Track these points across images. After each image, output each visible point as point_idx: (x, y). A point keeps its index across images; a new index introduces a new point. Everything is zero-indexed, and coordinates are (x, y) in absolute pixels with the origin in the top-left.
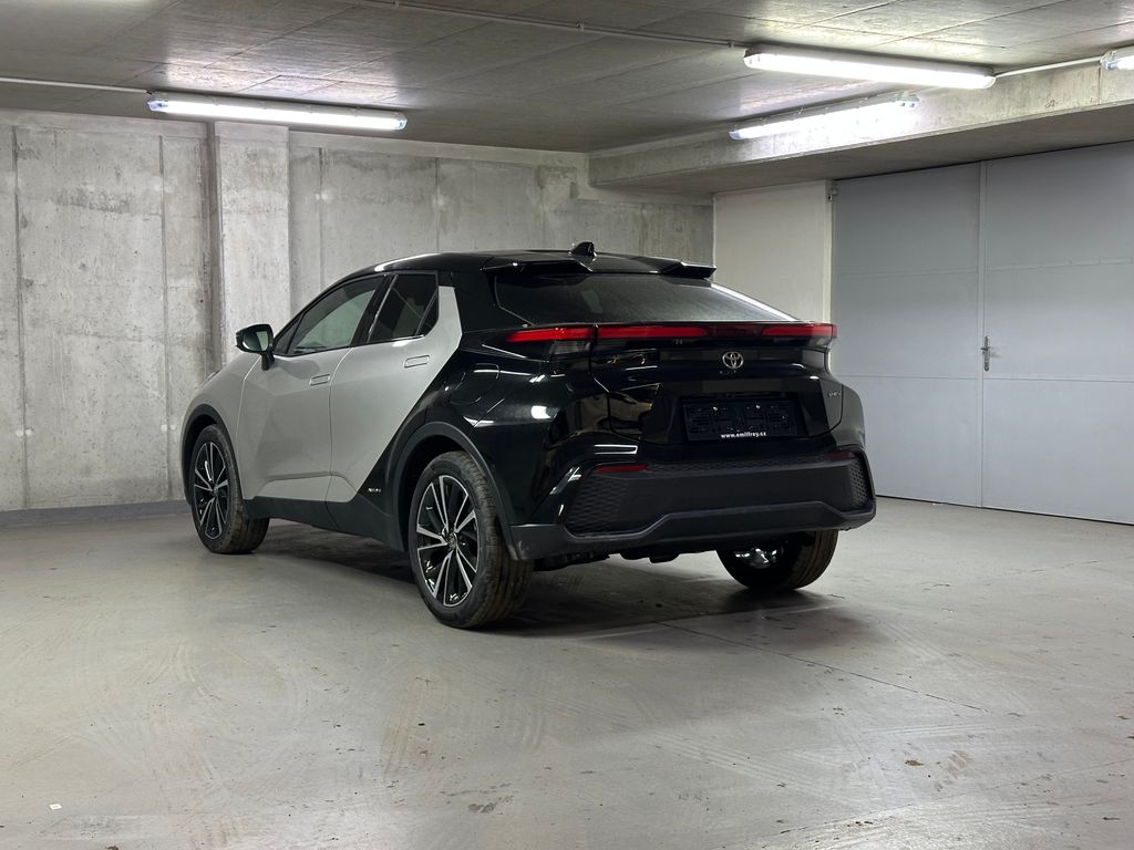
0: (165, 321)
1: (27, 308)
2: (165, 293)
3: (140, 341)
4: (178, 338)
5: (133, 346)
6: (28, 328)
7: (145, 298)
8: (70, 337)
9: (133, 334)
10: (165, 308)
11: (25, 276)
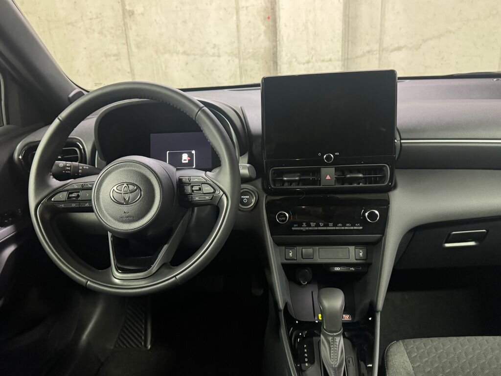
0: (238, 38)
1: (132, 34)
2: (237, 13)
3: (219, 56)
4: (249, 53)
5: (214, 61)
6: (134, 50)
7: (221, 19)
8: (167, 56)
9: (213, 51)
10: (238, 26)
11: (128, 8)
